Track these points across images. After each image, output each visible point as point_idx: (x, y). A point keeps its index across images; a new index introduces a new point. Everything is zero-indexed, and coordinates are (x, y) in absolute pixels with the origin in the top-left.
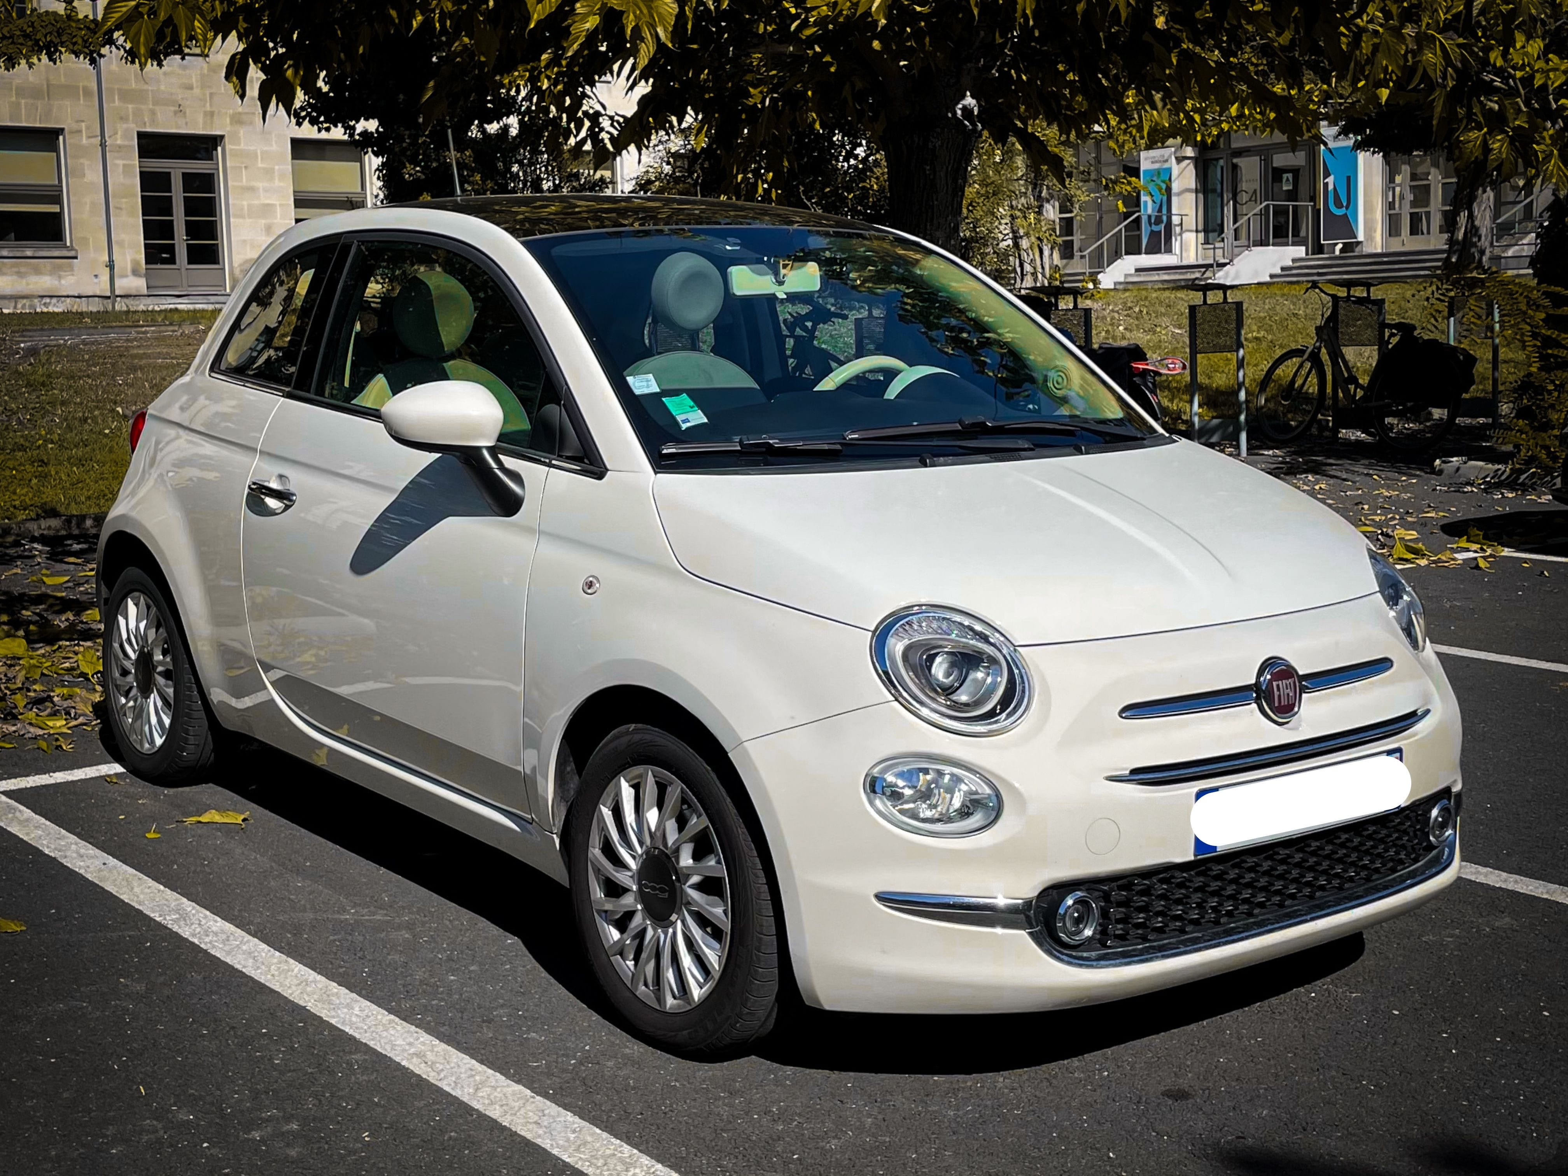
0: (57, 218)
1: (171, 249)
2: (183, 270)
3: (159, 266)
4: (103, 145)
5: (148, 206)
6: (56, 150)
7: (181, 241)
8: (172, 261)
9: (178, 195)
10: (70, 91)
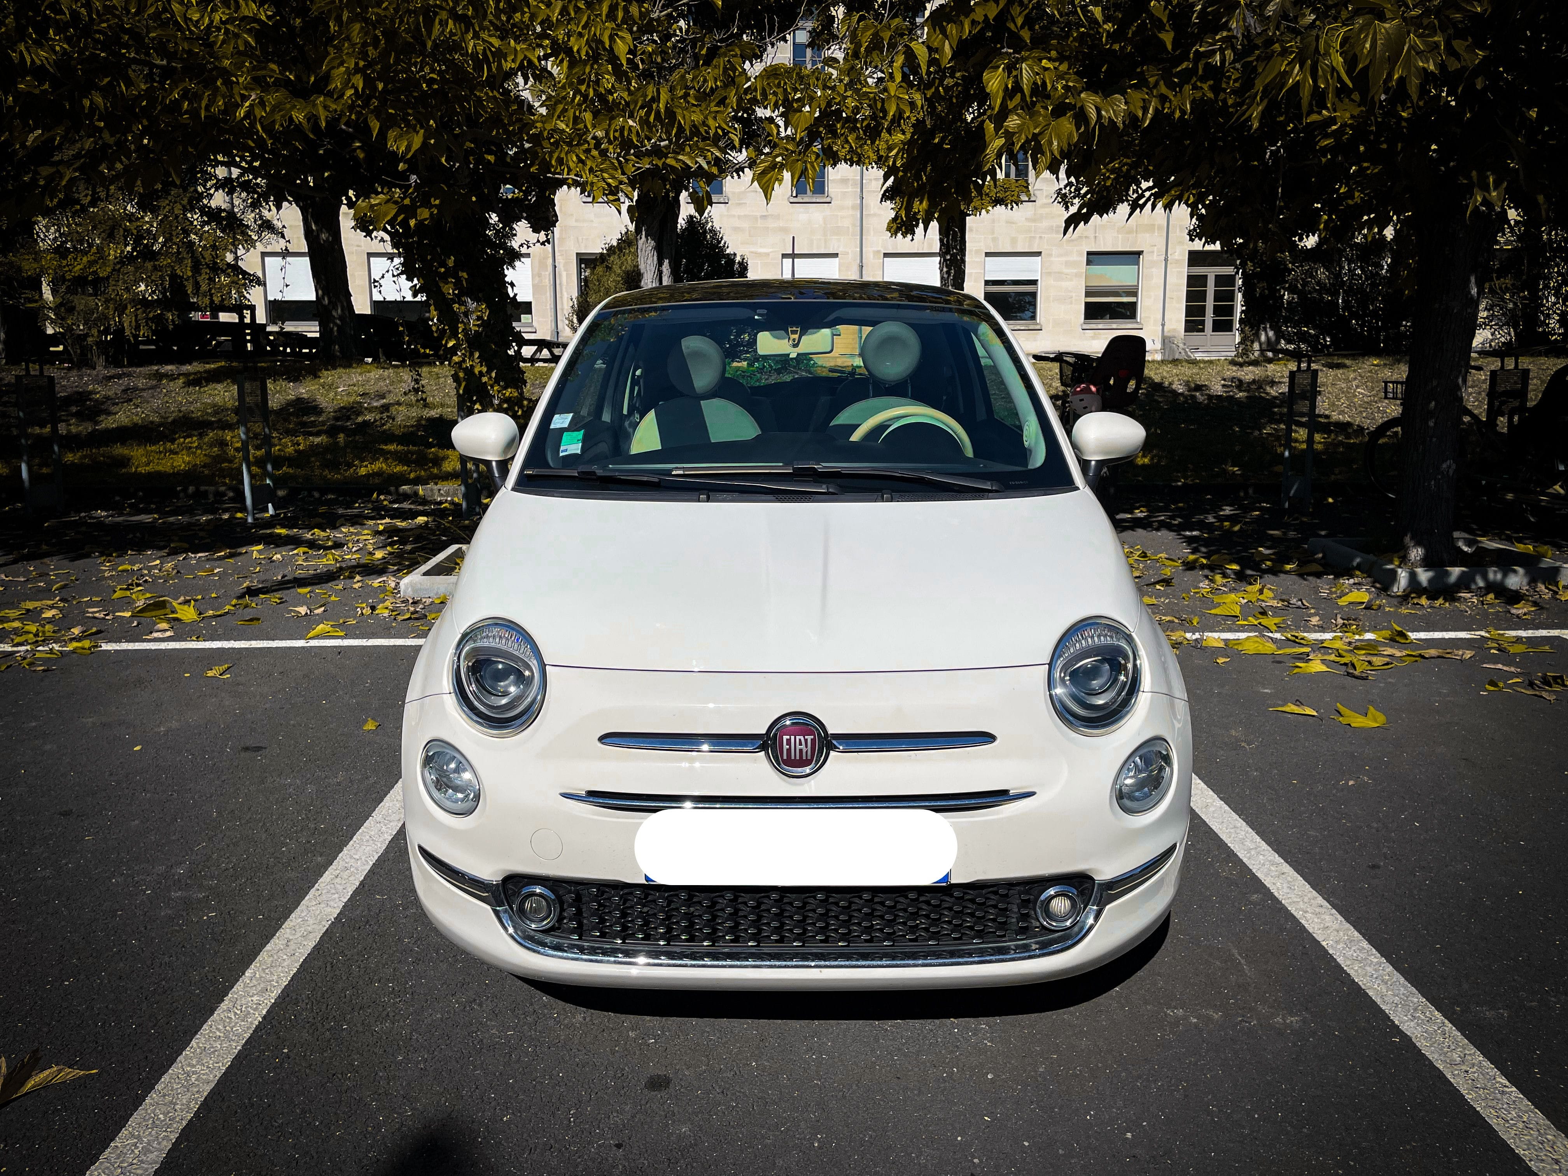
0: (1134, 305)
1: (1203, 323)
2: (1209, 336)
3: (1195, 333)
4: (1166, 260)
5: (1190, 296)
6: (1138, 264)
7: (1209, 317)
8: (1203, 330)
9: (1211, 289)
10: (1150, 228)
